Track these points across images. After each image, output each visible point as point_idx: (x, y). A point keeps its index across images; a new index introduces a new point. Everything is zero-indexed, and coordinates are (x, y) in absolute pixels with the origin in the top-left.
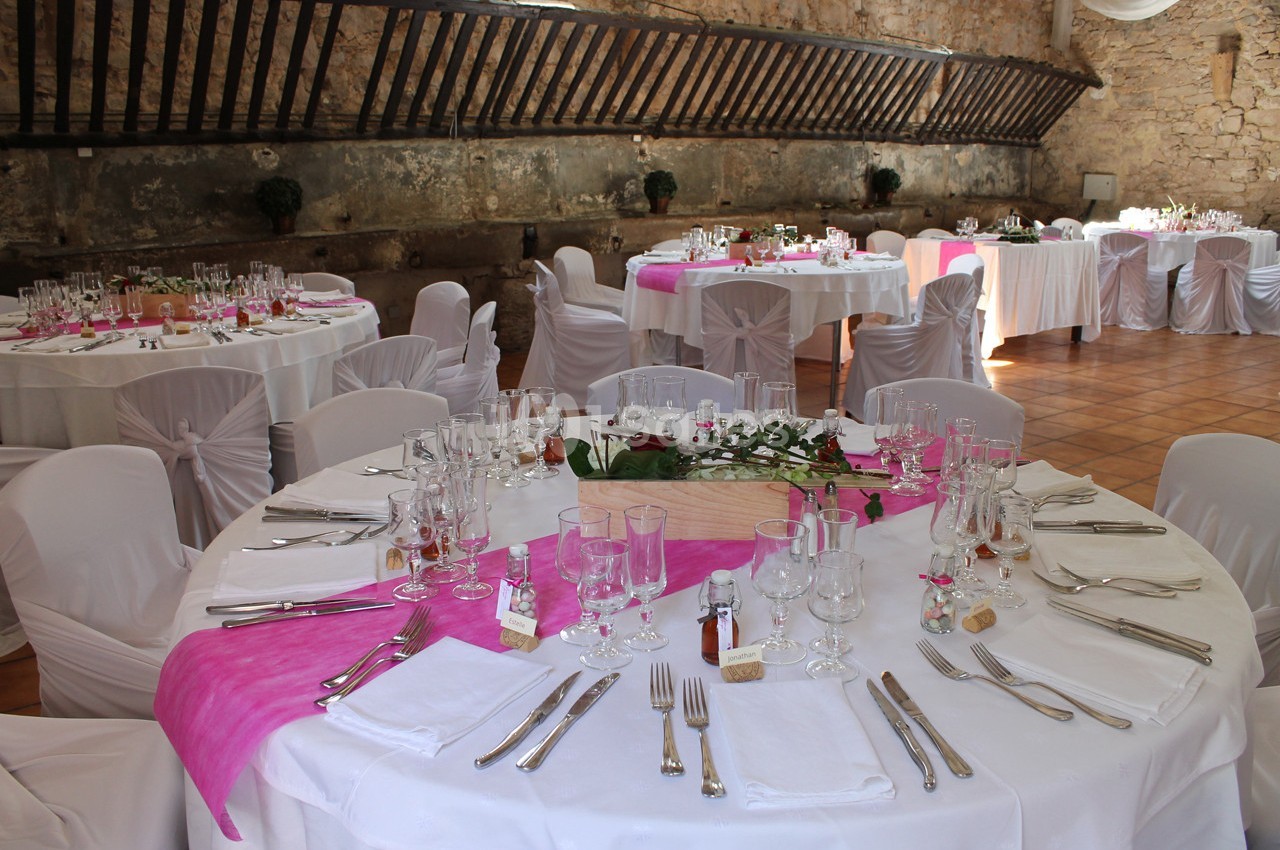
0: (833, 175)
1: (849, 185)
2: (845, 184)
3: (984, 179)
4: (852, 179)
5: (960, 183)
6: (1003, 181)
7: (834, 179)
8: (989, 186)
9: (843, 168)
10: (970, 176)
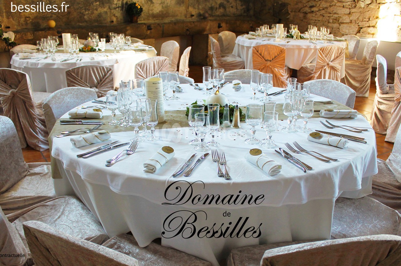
0: (95, 8)
1: (109, 13)
2: (106, 13)
3: (218, 6)
4: (111, 9)
5: (198, 9)
6: (232, 7)
7: (97, 10)
8: (222, 10)
9: (103, 4)
10: (206, 5)
